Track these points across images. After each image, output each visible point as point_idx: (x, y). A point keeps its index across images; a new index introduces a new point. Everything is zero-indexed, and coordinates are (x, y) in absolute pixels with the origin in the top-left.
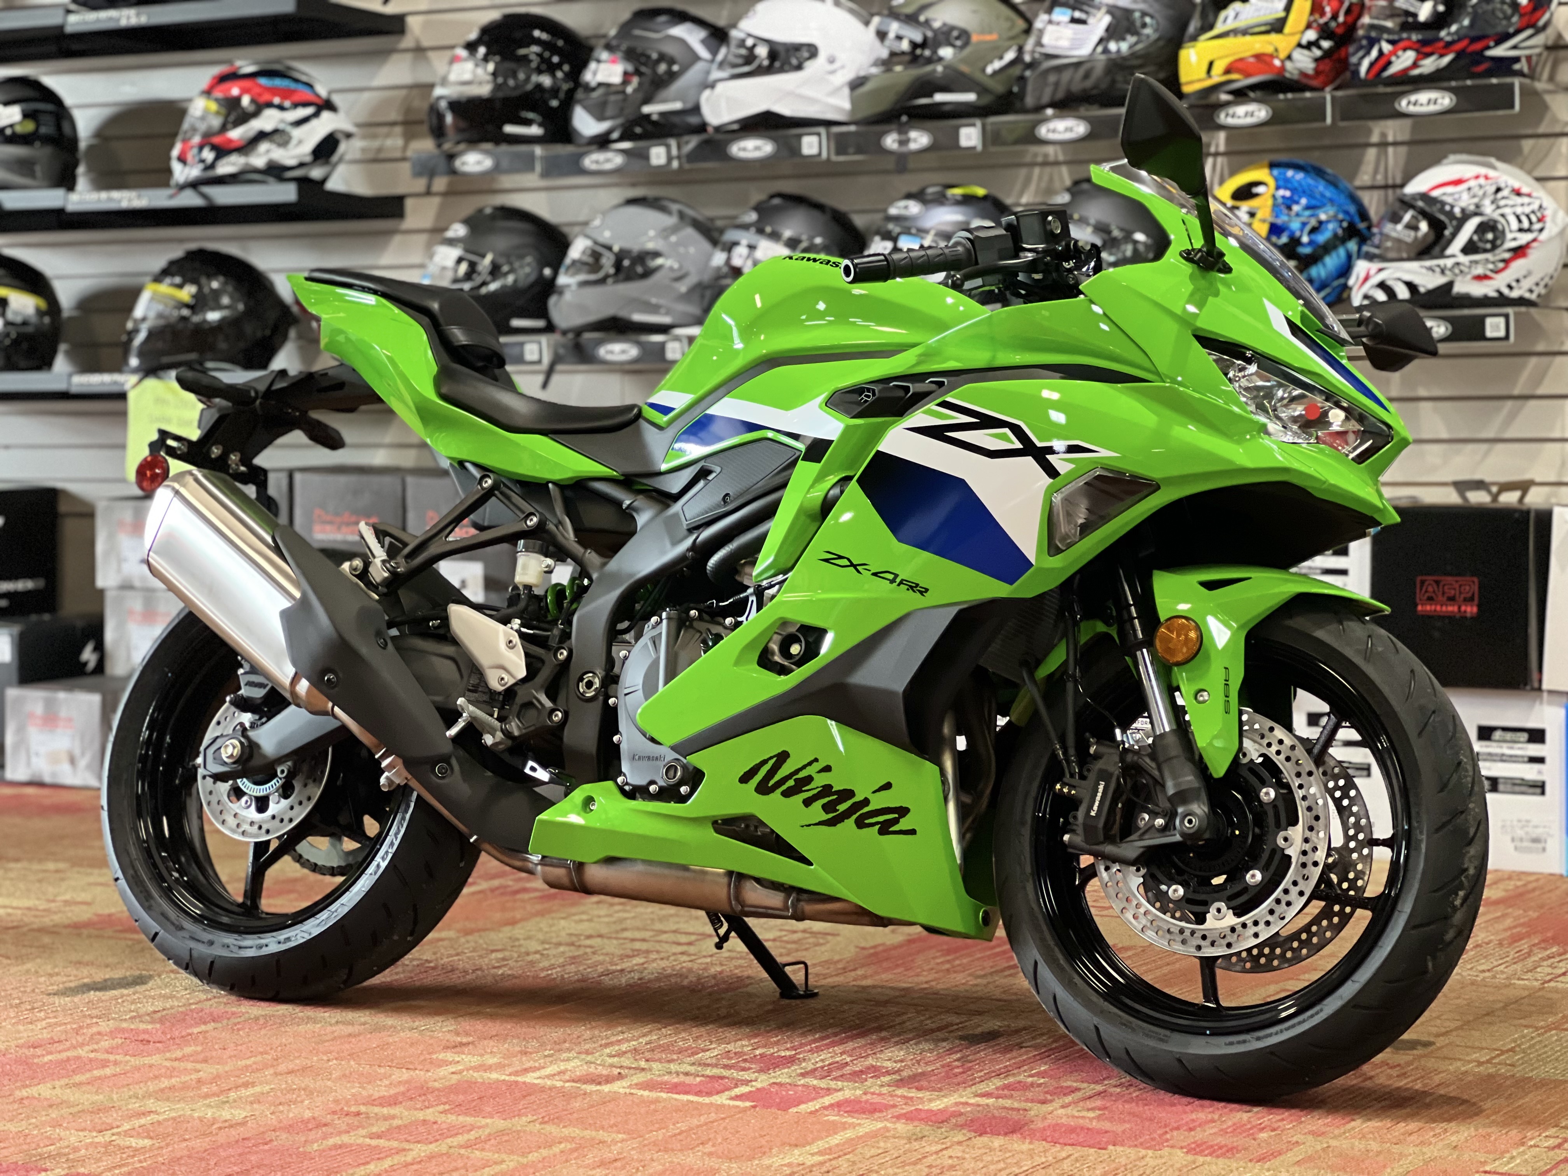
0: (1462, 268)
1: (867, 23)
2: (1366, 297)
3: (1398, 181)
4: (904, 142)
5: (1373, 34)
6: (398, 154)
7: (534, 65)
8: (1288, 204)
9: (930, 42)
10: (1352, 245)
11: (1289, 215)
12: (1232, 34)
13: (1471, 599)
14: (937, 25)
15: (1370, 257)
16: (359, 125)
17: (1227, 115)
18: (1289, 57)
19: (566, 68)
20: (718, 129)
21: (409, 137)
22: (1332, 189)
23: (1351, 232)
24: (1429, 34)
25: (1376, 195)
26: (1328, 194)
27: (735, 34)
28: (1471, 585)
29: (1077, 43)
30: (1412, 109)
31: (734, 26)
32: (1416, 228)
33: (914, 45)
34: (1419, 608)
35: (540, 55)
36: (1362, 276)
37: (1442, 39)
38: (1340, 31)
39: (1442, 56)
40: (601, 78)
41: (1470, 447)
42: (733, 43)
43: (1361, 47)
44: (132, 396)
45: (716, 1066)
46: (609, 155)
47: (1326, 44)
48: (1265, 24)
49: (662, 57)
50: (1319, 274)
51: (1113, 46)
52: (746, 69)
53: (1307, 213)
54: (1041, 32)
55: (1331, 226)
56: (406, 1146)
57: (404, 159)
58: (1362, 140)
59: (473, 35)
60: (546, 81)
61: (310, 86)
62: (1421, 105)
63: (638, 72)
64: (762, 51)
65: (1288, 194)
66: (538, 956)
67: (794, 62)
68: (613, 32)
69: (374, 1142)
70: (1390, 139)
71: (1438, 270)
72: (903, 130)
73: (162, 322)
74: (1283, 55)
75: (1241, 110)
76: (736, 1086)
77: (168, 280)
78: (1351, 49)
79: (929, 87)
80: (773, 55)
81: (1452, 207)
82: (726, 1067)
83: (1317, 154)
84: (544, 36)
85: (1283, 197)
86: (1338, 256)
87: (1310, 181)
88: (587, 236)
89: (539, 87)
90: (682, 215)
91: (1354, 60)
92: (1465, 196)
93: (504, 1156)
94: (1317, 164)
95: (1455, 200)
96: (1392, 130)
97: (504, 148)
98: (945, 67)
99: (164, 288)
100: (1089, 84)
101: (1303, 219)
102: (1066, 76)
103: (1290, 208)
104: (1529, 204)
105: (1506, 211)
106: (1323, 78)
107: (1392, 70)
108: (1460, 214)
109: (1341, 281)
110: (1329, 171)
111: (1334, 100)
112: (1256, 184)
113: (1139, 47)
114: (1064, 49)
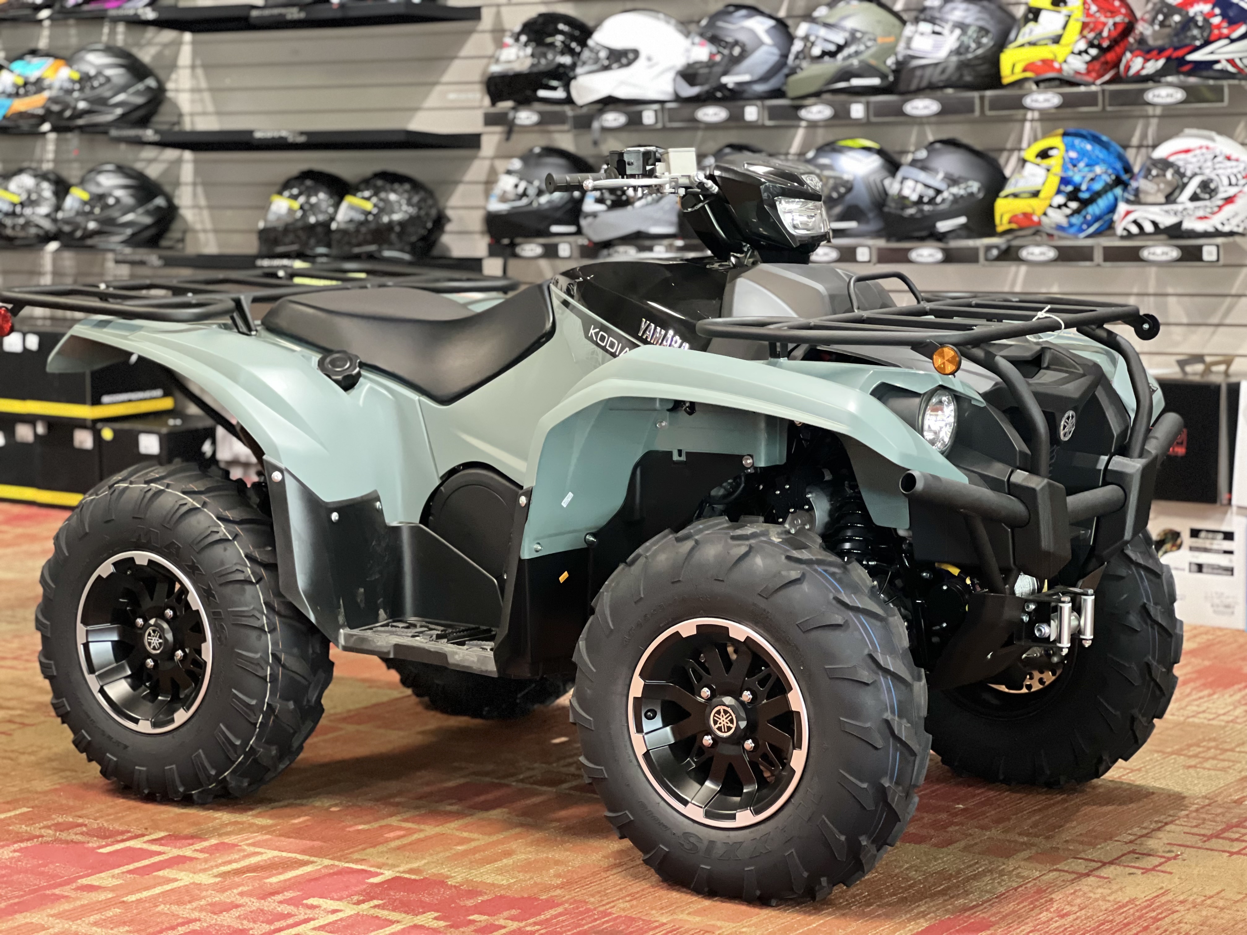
0: (1189, 211)
7: (557, 49)
8: (1075, 162)
10: (1118, 191)
11: (1074, 171)
12: (1029, 45)
13: (1182, 444)
15: (1128, 202)
17: (1032, 100)
21: (483, 93)
22: (1105, 152)
23: (1118, 182)
25: (1139, 153)
26: (1102, 156)
29: (937, 48)
30: (1158, 101)
35: (562, 42)
36: (1123, 213)
46: (616, 115)
47: (1093, 52)
48: (1049, 39)
50: (1096, 211)
53: (1087, 169)
54: (910, 39)
55: (1103, 178)
60: (568, 60)
62: (1163, 97)
65: (1074, 155)
71: (1172, 213)
74: (1061, 59)
75: (1040, 96)
81: (1185, 169)
84: (565, 28)
85: (1071, 158)
86: (1108, 199)
87: (1089, 147)
94: (1097, 133)
95: (1187, 164)
97: (541, 107)
100: (944, 76)
101: (1084, 173)
102: (928, 72)
103: (1075, 166)
104: (1236, 167)
105: (1220, 172)
106: (1094, 74)
107: (1132, 72)
108: (1189, 173)
109: (1110, 216)
110: (1104, 138)
111: (1103, 91)
112: (1051, 148)
113: (980, 52)
114: (928, 52)
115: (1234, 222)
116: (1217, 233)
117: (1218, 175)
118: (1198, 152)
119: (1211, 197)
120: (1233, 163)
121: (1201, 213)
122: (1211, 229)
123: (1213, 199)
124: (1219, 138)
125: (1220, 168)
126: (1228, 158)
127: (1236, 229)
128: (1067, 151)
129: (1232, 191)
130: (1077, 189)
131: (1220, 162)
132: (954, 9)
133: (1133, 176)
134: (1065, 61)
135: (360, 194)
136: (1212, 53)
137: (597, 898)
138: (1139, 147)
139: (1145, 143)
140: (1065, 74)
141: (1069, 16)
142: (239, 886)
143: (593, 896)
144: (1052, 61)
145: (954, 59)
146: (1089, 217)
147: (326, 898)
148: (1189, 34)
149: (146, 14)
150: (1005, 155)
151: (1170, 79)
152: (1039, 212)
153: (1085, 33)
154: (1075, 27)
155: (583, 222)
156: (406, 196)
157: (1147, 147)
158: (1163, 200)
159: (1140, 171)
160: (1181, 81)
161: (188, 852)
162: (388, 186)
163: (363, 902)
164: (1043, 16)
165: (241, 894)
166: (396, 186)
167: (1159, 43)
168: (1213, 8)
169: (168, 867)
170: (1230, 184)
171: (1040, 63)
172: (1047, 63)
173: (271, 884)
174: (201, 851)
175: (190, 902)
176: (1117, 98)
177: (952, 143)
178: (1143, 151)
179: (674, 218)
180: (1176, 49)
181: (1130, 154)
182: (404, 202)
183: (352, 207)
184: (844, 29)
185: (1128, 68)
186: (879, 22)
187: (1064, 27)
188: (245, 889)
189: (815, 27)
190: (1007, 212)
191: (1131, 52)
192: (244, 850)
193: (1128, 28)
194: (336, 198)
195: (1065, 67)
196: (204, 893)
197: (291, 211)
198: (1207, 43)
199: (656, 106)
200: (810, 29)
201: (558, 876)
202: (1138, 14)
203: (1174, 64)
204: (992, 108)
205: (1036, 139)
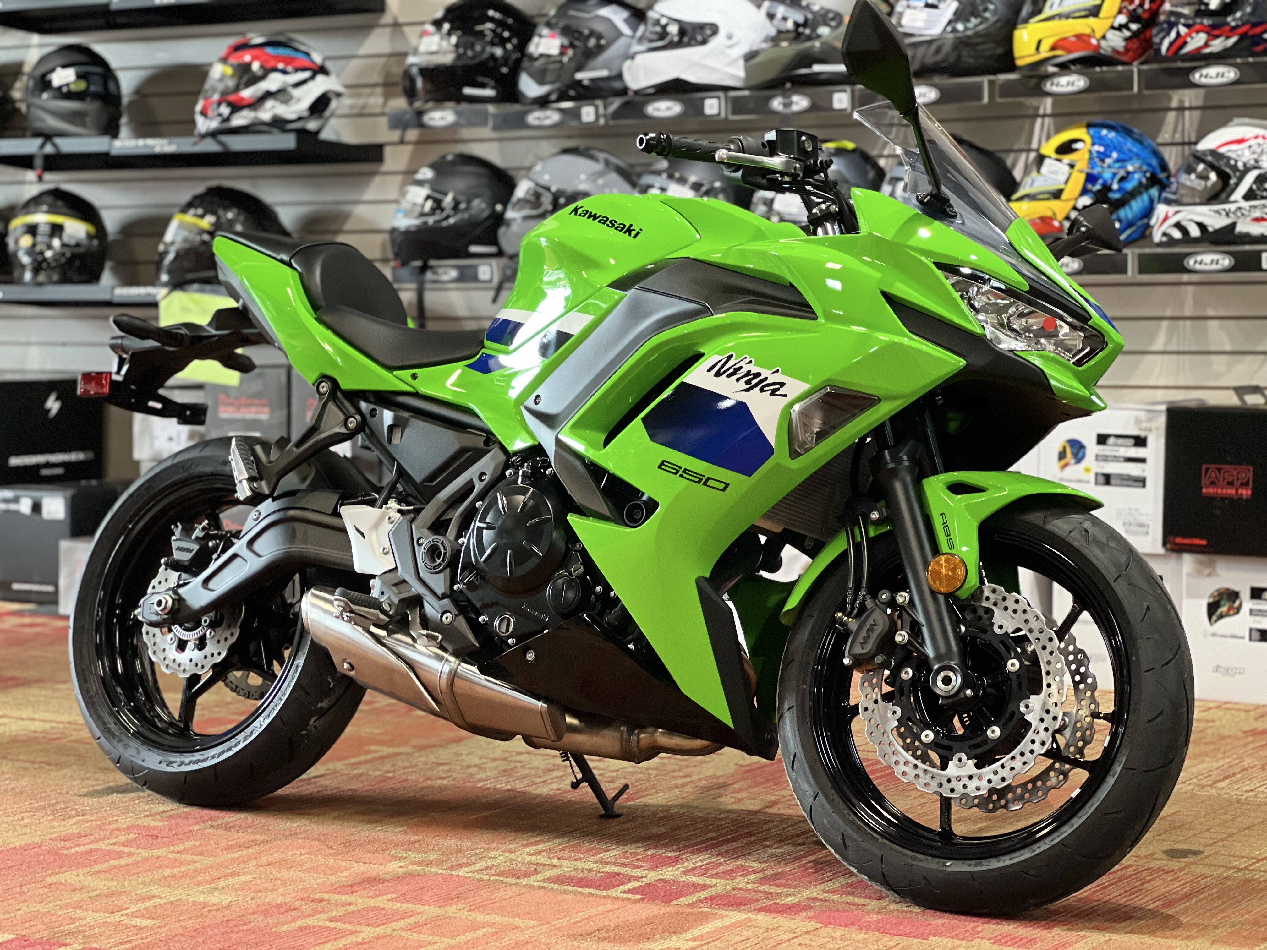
0: (1243, 211)
1: (759, 6)
2: (1165, 234)
3: (1193, 139)
4: (787, 105)
5: (1173, 19)
6: (378, 110)
7: (488, 39)
8: (1102, 157)
9: (810, 22)
10: (1154, 192)
11: (1102, 167)
12: (1057, 18)
13: (1247, 484)
14: (816, 8)
15: (1168, 202)
16: (347, 86)
17: (1052, 84)
18: (1104, 37)
19: (515, 41)
20: (637, 93)
21: (387, 96)
22: (1138, 145)
23: (1154, 181)
24: (1218, 20)
25: (1175, 150)
26: (1134, 150)
27: (652, 15)
28: (1247, 472)
29: (930, 24)
30: (1204, 81)
31: (650, 7)
32: (1206, 178)
33: (797, 25)
34: (1204, 490)
35: (493, 31)
36: (1162, 217)
37: (1228, 24)
38: (1146, 16)
39: (1228, 37)
40: (542, 50)
41: (1249, 358)
42: (650, 22)
43: (1162, 30)
44: (162, 305)
45: (614, 864)
46: (549, 113)
47: (1134, 27)
48: (1085, 10)
49: (592, 33)
50: (1126, 215)
51: (960, 27)
52: (660, 44)
53: (1117, 165)
54: (901, 14)
55: (1137, 176)
56: (358, 928)
57: (382, 114)
58: (1163, 105)
59: (439, 14)
60: (498, 52)
61: (308, 54)
62: (1211, 77)
63: (572, 46)
64: (673, 29)
65: (1102, 149)
66: (476, 769)
67: (699, 38)
68: (552, 12)
69: (333, 925)
70: (1187, 104)
71: (1223, 213)
72: (786, 95)
73: (187, 246)
74: (1099, 35)
75: (1064, 80)
76: (629, 881)
77: (192, 211)
78: (1154, 31)
79: (808, 59)
80: (682, 32)
81: (1236, 161)
82: (622, 865)
83: (1127, 116)
84: (497, 15)
85: (1098, 152)
86: (1143, 200)
87: (1121, 140)
88: (530, 179)
89: (492, 57)
90: (607, 163)
91: (1156, 40)
92: (1247, 153)
93: (437, 938)
94: (1127, 125)
95: (1238, 156)
96: (1188, 97)
97: (464, 106)
98: (822, 44)
99: (189, 218)
100: (939, 58)
101: (1113, 170)
102: (922, 51)
103: (1102, 161)
106: (1132, 53)
108: (1242, 167)
109: (1146, 220)
110: (1136, 131)
111: (1140, 72)
112: (1076, 141)
113: (984, 28)
114: (918, 29)
118: (1252, 142)
121: (1257, 214)
128: (1093, 144)
130: (1107, 188)
133: (1171, 174)
140: (1101, 51)
144: (1089, 36)
150: (1011, 156)
152: (1061, 216)
153: (1125, 5)
159: (1179, 167)
171: (1072, 39)
172: (1082, 38)
181: (1164, 151)
195: (1103, 44)
204: (1002, 95)
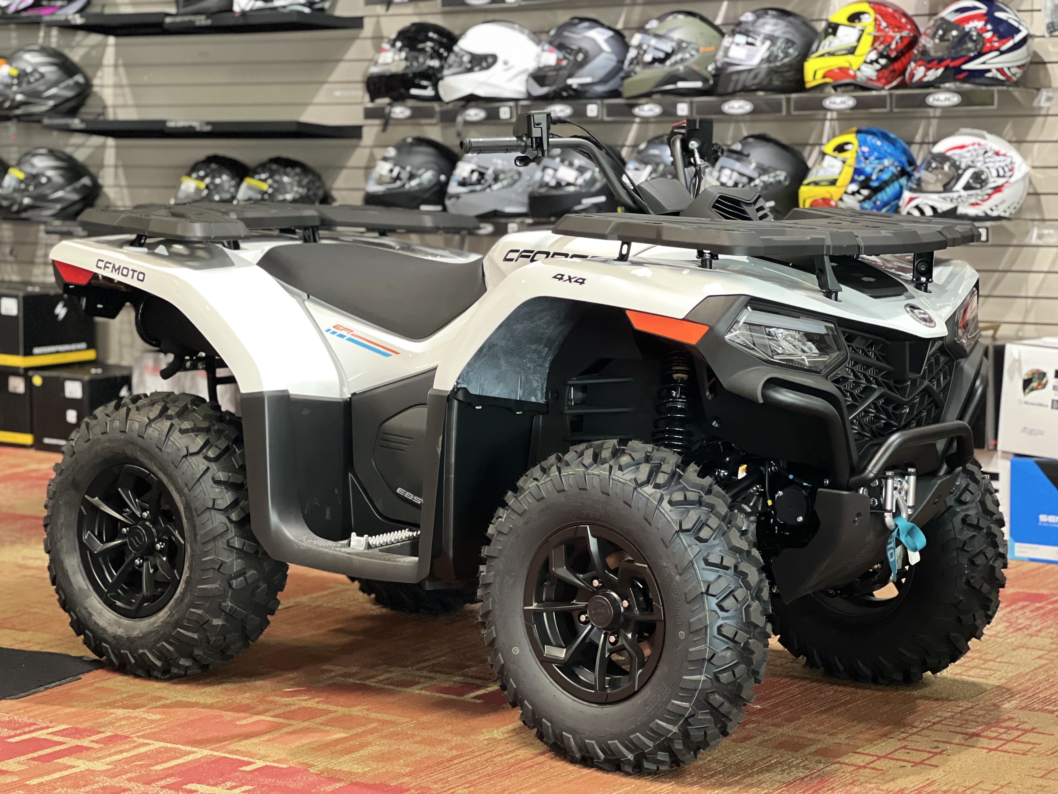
0: (963, 199)
2: (908, 213)
7: (428, 54)
8: (866, 156)
10: (903, 181)
11: (866, 163)
12: (826, 55)
15: (911, 190)
16: (336, 82)
17: (831, 102)
22: (892, 147)
23: (903, 173)
26: (889, 151)
29: (750, 57)
30: (938, 104)
35: (432, 48)
36: (907, 200)
46: (477, 111)
47: (883, 61)
48: (845, 50)
50: (884, 197)
53: (877, 162)
54: (727, 47)
57: (362, 103)
62: (942, 101)
65: (866, 150)
71: (949, 199)
74: (855, 68)
75: (837, 99)
79: (673, 78)
81: (960, 162)
84: (435, 36)
85: (863, 152)
86: (895, 187)
92: (967, 156)
95: (962, 158)
96: (930, 113)
97: (413, 103)
100: (757, 80)
102: (743, 76)
103: (866, 159)
104: (1004, 161)
105: (990, 165)
106: (883, 81)
107: (916, 79)
108: (963, 166)
109: (896, 202)
110: (892, 136)
111: (891, 95)
112: (847, 143)
113: (786, 60)
114: (741, 60)
115: (1002, 208)
116: (987, 218)
117: (988, 168)
118: (971, 148)
119: (982, 187)
120: (1002, 158)
121: (973, 200)
122: (982, 214)
123: (984, 189)
124: (988, 136)
125: (990, 162)
126: (997, 154)
127: (1003, 214)
128: (860, 146)
129: (1000, 181)
130: (868, 178)
131: (989, 157)
132: (765, 24)
133: (916, 168)
134: (859, 69)
135: (257, 177)
136: (984, 63)
137: (440, 784)
138: (922, 143)
139: (927, 140)
140: (858, 80)
141: (863, 31)
142: (128, 773)
143: (435, 783)
144: (848, 69)
145: (765, 66)
146: (878, 203)
147: (203, 784)
148: (965, 46)
149: (75, 19)
150: (808, 148)
151: (947, 85)
152: (836, 197)
153: (876, 45)
154: (867, 40)
155: (448, 202)
156: (297, 178)
157: (929, 143)
158: (941, 189)
159: (922, 163)
160: (957, 87)
161: (86, 742)
162: (282, 170)
163: (236, 787)
164: (841, 31)
165: (129, 780)
166: (289, 170)
167: (939, 54)
168: (985, 25)
169: (67, 755)
170: (998, 176)
171: (837, 71)
172: (844, 71)
173: (156, 771)
174: (97, 742)
175: (84, 786)
176: (903, 102)
177: (762, 138)
178: (925, 147)
179: (525, 200)
180: (953, 59)
181: (914, 150)
182: (296, 183)
183: (250, 188)
184: (672, 40)
185: (912, 75)
186: (701, 34)
187: (859, 40)
188: (133, 775)
189: (646, 37)
190: (809, 198)
191: (915, 61)
192: (135, 741)
193: (913, 42)
194: (237, 180)
195: (859, 74)
196: (97, 779)
197: (198, 190)
198: (980, 54)
199: (511, 104)
200: (642, 39)
201: (408, 765)
202: (922, 30)
203: (952, 72)
204: (796, 109)
205: (834, 136)
